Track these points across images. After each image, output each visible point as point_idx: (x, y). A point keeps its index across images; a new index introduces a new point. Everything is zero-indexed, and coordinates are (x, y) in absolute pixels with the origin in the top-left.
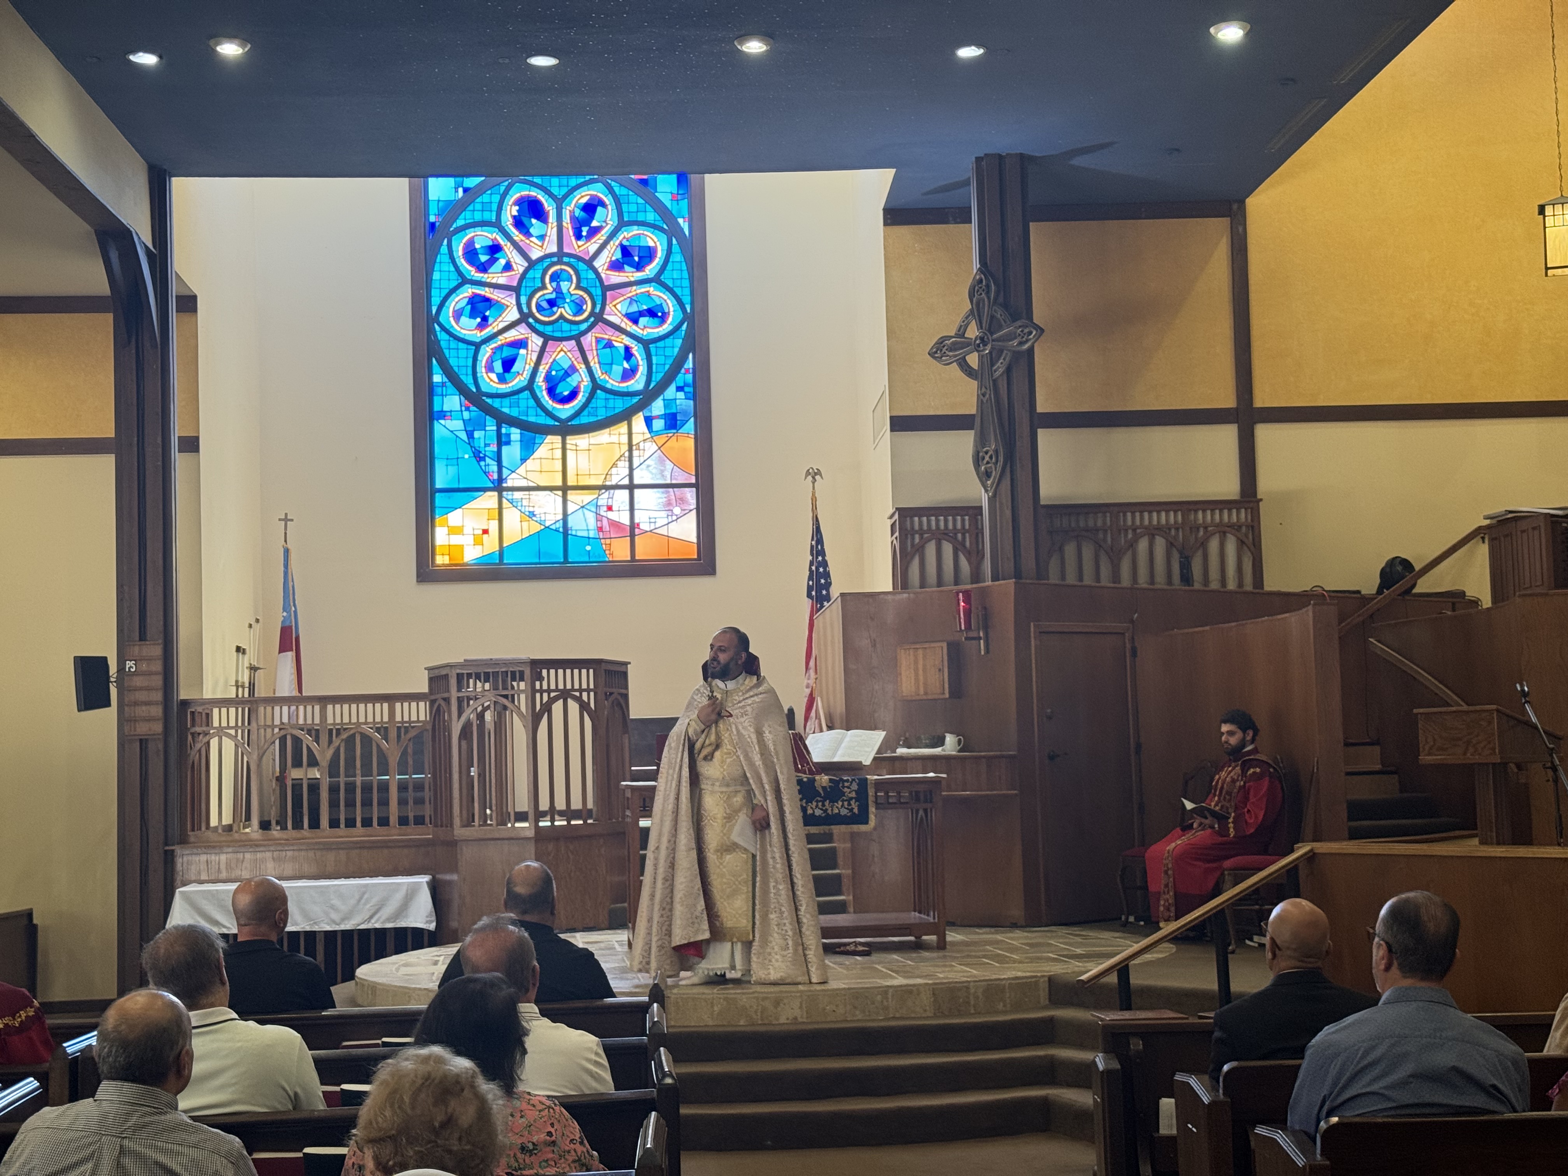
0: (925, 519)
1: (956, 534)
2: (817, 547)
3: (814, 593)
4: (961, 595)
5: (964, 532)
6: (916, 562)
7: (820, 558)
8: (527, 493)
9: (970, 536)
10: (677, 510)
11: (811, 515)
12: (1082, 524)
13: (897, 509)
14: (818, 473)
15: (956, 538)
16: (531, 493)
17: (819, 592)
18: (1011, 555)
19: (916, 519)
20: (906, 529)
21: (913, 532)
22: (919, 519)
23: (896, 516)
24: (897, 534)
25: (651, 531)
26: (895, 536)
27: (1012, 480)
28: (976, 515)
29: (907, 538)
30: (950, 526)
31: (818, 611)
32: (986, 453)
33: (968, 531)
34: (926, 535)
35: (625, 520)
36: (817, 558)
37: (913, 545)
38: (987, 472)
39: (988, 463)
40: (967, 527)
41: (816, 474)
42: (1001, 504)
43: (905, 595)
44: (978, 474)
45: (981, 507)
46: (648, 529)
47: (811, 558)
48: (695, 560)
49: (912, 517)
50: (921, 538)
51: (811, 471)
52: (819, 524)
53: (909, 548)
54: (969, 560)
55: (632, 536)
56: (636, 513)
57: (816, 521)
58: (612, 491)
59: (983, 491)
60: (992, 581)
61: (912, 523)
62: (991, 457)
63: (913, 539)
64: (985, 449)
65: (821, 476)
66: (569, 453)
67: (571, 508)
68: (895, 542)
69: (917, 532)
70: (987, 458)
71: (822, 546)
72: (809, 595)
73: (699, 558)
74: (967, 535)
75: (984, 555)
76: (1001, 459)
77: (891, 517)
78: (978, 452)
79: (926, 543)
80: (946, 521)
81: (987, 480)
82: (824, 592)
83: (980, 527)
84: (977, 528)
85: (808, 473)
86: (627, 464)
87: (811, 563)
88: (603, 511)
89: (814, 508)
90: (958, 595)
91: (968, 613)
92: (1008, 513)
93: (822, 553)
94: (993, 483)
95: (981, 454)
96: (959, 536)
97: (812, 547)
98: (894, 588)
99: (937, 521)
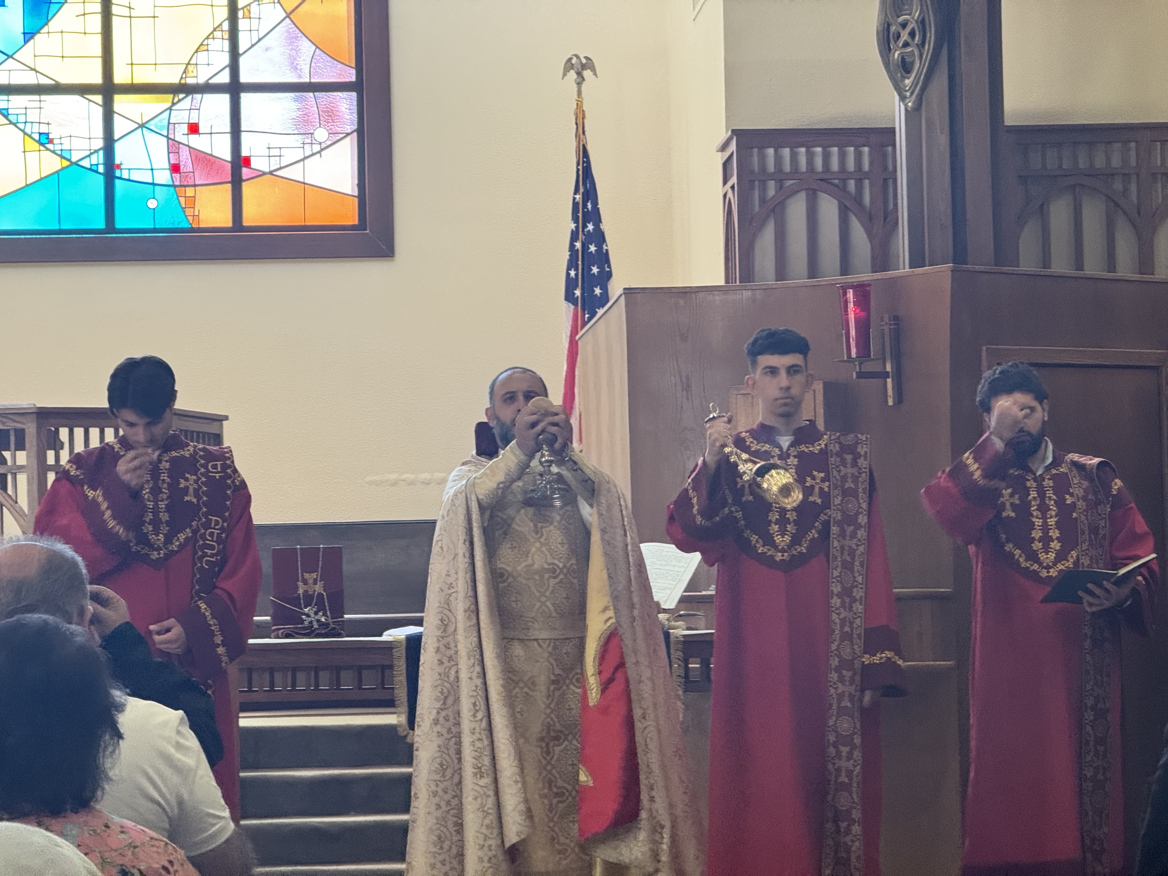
0: (786, 152)
1: (844, 181)
2: (585, 206)
3: (578, 293)
4: (850, 294)
5: (860, 177)
6: (768, 235)
7: (590, 227)
8: (36, 97)
9: (871, 185)
10: (321, 134)
11: (574, 144)
12: (1083, 164)
13: (733, 131)
14: (588, 65)
15: (844, 188)
16: (43, 97)
17: (587, 290)
18: (948, 221)
19: (771, 151)
20: (752, 172)
21: (764, 177)
22: (776, 151)
23: (733, 147)
24: (734, 180)
25: (271, 173)
26: (730, 184)
27: (951, 78)
28: (884, 145)
29: (752, 188)
30: (835, 165)
31: (584, 324)
32: (904, 25)
33: (867, 175)
34: (789, 183)
35: (224, 151)
36: (585, 226)
37: (763, 201)
38: (903, 59)
39: (906, 45)
40: (866, 167)
41: (584, 67)
42: (930, 123)
43: (747, 294)
44: (887, 64)
45: (892, 131)
46: (267, 170)
47: (573, 226)
48: (353, 228)
49: (762, 148)
50: (780, 187)
51: (574, 61)
52: (588, 162)
53: (757, 208)
54: (869, 232)
55: (237, 182)
56: (244, 137)
57: (584, 156)
58: (198, 96)
59: (897, 98)
60: (910, 268)
61: (763, 158)
62: (912, 34)
63: (764, 189)
64: (901, 19)
65: (594, 70)
66: (116, 22)
67: (120, 127)
68: (730, 194)
69: (771, 176)
70: (905, 36)
71: (595, 203)
72: (569, 297)
73: (362, 224)
74: (867, 182)
75: (897, 223)
76: (931, 36)
77: (724, 147)
78: (889, 25)
79: (789, 197)
80: (826, 157)
81: (904, 78)
82: (598, 291)
83: (890, 167)
84: (885, 169)
85: (569, 65)
86: (226, 44)
87: (574, 236)
88: (181, 134)
89: (581, 130)
90: (845, 294)
91: (864, 326)
92: (943, 140)
93: (595, 216)
94: (915, 84)
95: (893, 28)
96: (852, 185)
97: (575, 205)
98: (727, 281)
99: (810, 156)
